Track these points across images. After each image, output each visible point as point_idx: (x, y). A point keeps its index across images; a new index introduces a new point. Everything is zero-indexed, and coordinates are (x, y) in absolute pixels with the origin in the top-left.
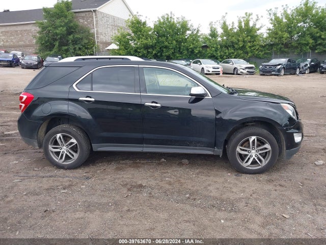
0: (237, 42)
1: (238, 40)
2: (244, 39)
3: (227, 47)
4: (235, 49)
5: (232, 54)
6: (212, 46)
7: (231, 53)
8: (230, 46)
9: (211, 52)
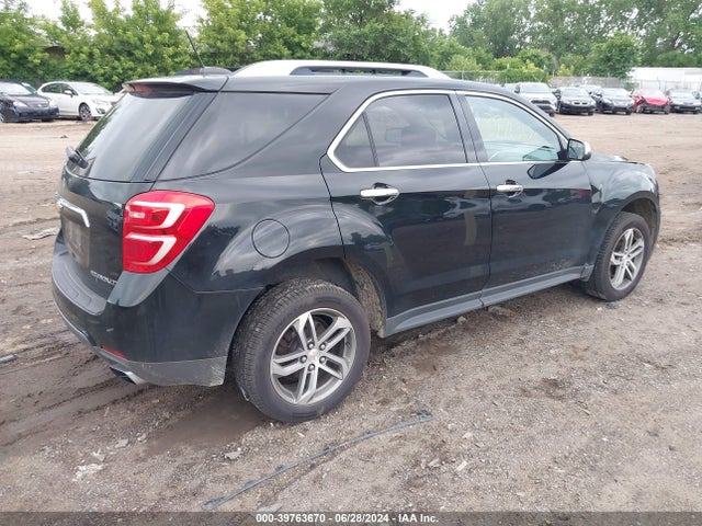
0: (139, 43)
1: (141, 40)
2: (153, 38)
3: (115, 54)
4: (138, 61)
5: (130, 73)
6: (77, 48)
7: (128, 69)
8: (120, 52)
9: (79, 65)
